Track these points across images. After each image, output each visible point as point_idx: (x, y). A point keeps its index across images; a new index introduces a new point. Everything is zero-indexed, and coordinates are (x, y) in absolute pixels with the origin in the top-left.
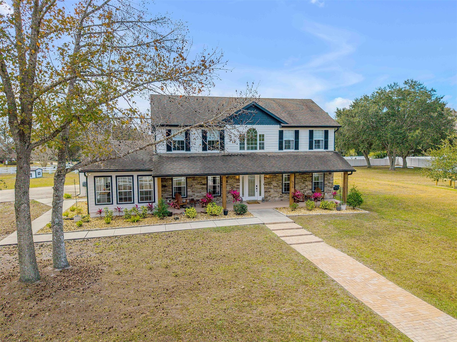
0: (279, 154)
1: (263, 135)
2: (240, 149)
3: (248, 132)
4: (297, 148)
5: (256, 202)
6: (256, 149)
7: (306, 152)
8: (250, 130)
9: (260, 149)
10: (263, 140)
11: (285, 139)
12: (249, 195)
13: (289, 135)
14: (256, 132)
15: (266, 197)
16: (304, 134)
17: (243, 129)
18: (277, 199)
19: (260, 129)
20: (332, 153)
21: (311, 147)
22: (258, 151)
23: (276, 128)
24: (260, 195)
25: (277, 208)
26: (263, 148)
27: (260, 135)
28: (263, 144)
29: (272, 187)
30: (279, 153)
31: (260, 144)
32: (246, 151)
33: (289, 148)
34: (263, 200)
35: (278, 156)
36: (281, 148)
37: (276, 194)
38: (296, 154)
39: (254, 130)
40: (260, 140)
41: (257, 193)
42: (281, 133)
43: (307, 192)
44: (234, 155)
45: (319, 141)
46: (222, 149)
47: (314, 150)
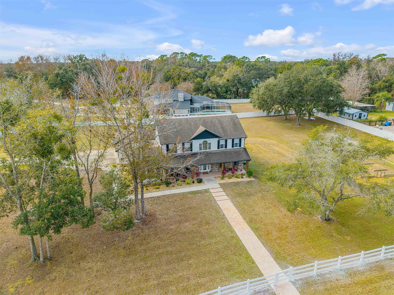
1: (210, 143)
2: (200, 150)
3: (203, 142)
4: (226, 147)
5: (207, 173)
6: (207, 149)
7: (230, 149)
8: (204, 141)
9: (209, 149)
10: (210, 145)
11: (220, 144)
12: (204, 170)
13: (222, 142)
14: (207, 142)
15: (211, 170)
16: (230, 142)
17: (201, 141)
18: (216, 170)
19: (209, 140)
21: (233, 147)
22: (208, 150)
23: (217, 139)
24: (209, 169)
25: (215, 177)
26: (210, 149)
27: (209, 143)
28: (210, 147)
29: (214, 165)
30: (218, 150)
32: (203, 151)
33: (222, 148)
34: (210, 172)
35: (217, 152)
36: (218, 148)
37: (216, 168)
38: (225, 150)
39: (206, 141)
40: (209, 145)
41: (207, 168)
42: (219, 142)
43: (231, 166)
44: (197, 154)
45: (237, 144)
46: (191, 150)
47: (234, 148)
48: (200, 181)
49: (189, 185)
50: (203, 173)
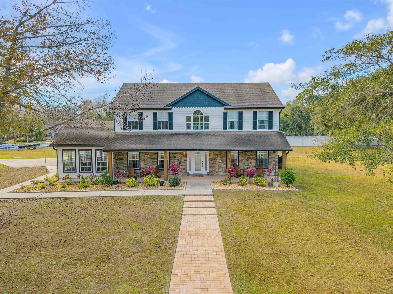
0: (222, 134)
1: (208, 117)
2: (187, 129)
3: (194, 114)
4: (241, 127)
5: (202, 176)
6: (201, 128)
7: (250, 132)
8: (196, 111)
9: (205, 128)
10: (208, 121)
11: (229, 120)
12: (196, 169)
13: (233, 116)
14: (202, 114)
15: (211, 172)
16: (248, 116)
17: (190, 111)
18: (221, 173)
19: (206, 111)
20: (276, 133)
21: (255, 127)
22: (204, 130)
23: (221, 110)
24: (206, 169)
26: (208, 128)
27: (205, 117)
28: (208, 124)
29: (217, 162)
30: (223, 132)
31: (205, 124)
32: (192, 130)
33: (233, 127)
34: (208, 174)
36: (225, 128)
37: (220, 170)
38: (238, 133)
39: (200, 112)
40: (205, 121)
41: (203, 168)
42: (225, 114)
44: (180, 134)
45: (263, 121)
46: (171, 128)
47: (258, 130)
48: (176, 183)
49: (150, 188)
50: (194, 176)
